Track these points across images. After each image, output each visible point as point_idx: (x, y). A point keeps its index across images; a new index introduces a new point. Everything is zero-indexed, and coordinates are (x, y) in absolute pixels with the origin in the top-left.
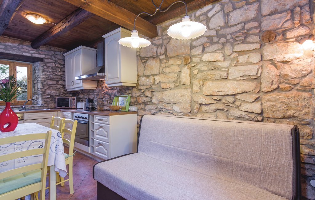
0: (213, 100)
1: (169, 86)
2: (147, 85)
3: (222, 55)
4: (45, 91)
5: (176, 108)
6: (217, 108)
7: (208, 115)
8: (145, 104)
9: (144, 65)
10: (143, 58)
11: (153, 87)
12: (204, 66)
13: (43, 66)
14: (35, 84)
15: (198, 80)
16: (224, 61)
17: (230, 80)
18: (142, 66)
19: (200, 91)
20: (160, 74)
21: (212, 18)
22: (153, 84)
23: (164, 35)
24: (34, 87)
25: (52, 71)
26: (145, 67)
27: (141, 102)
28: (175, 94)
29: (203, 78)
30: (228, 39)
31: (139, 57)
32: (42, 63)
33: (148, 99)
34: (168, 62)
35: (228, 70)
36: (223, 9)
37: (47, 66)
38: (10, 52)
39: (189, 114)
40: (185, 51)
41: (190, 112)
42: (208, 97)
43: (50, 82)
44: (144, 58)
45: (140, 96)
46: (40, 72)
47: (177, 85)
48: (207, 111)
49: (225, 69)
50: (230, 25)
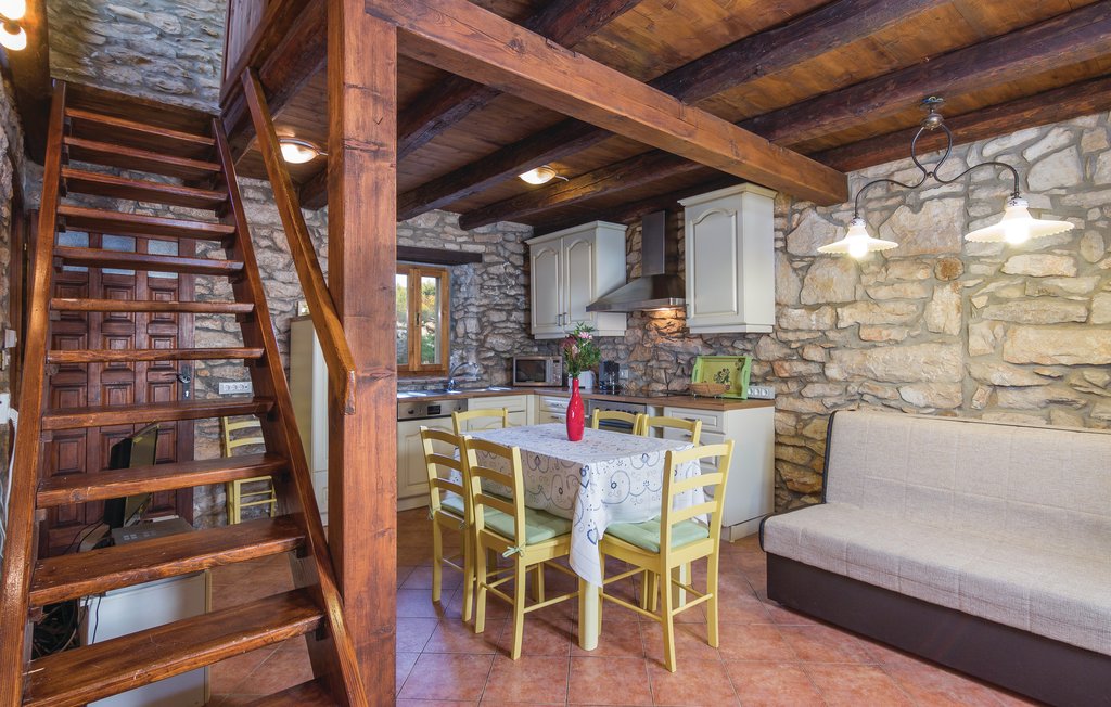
0: (1036, 376)
1: (889, 335)
2: (810, 331)
3: (1072, 261)
4: (485, 341)
5: (910, 394)
6: (1050, 398)
7: (1020, 416)
8: (803, 380)
9: (798, 275)
10: (797, 257)
11: (832, 335)
12: (1007, 286)
13: (481, 275)
14: (456, 321)
15: (986, 322)
16: (1077, 276)
17: (1095, 325)
18: (793, 277)
19: (992, 351)
20: (855, 301)
21: (1039, 165)
22: (831, 329)
23: (870, 200)
24: (453, 328)
25: (499, 287)
26: (802, 280)
27: (786, 375)
28: (908, 358)
29: (1006, 318)
30: (1089, 219)
31: (780, 254)
32: (480, 265)
33: (815, 369)
34: (883, 270)
35: (1091, 301)
36: (1076, 142)
37: (488, 274)
38: (422, 244)
39: (957, 411)
40: (946, 244)
41: (960, 407)
42: (1019, 369)
43: (496, 317)
44: (802, 259)
45: (786, 359)
46: (474, 290)
47: (914, 333)
48: (1017, 406)
49: (1079, 299)
50: (1098, 183)
